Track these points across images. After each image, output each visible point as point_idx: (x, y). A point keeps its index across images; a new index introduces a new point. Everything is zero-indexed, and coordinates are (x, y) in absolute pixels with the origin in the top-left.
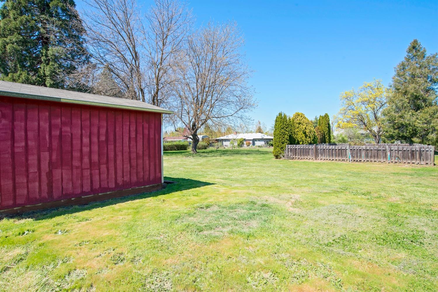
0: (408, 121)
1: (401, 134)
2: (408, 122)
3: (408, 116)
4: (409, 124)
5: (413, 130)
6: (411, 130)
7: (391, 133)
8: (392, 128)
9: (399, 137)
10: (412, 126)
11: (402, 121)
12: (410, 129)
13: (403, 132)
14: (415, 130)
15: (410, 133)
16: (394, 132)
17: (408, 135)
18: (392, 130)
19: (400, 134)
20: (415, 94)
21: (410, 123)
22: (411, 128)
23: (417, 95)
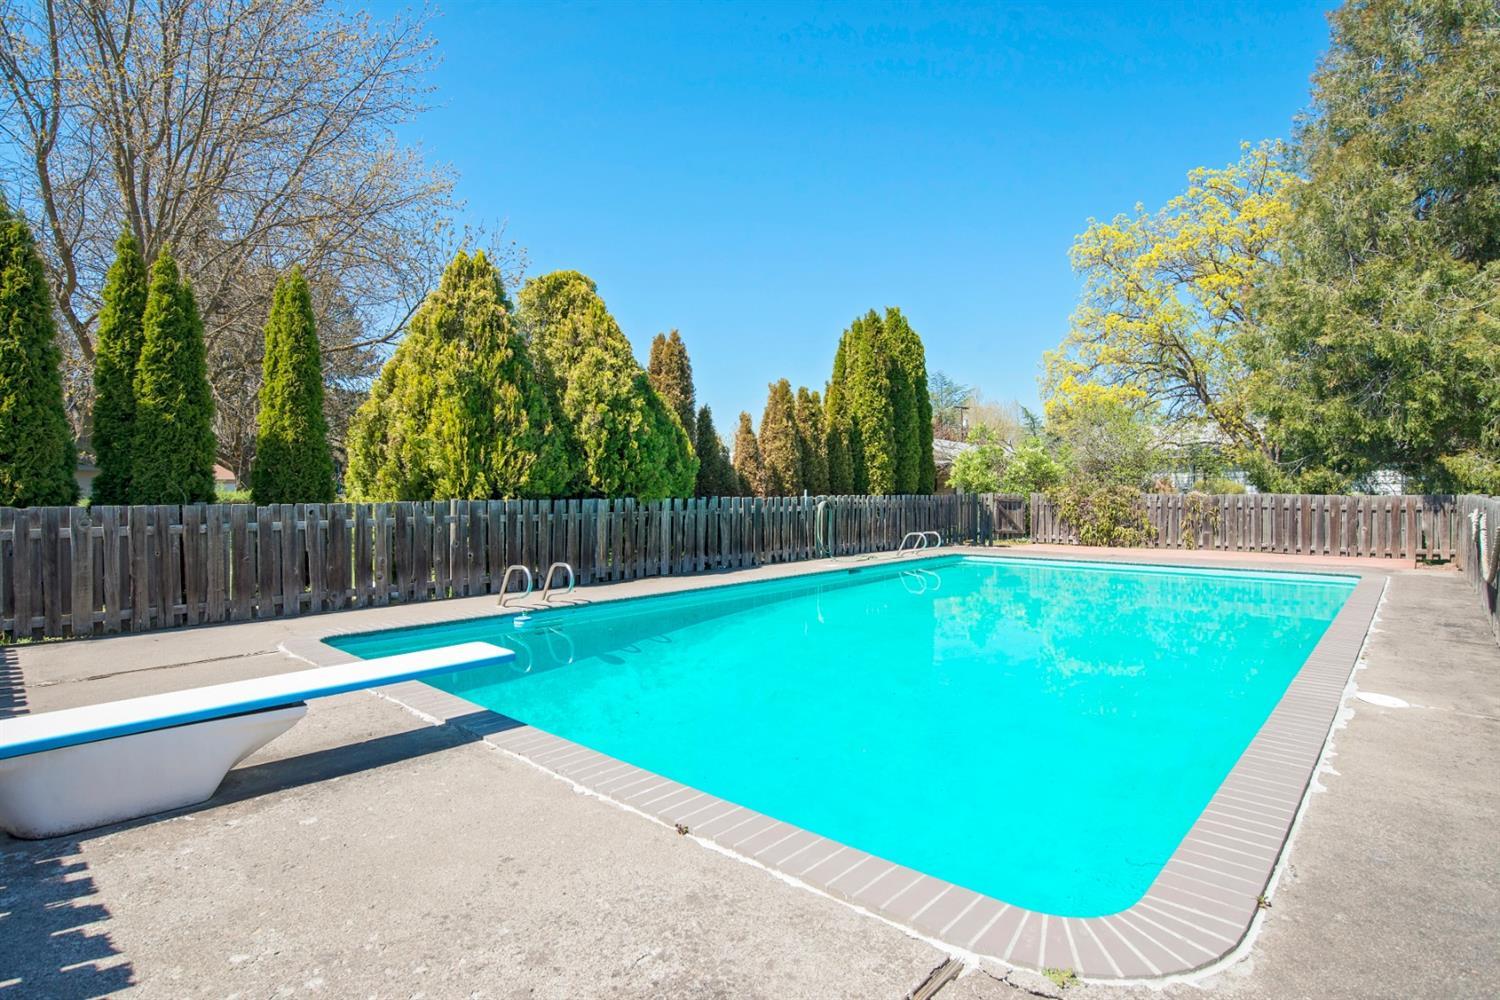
0: (1410, 329)
1: (1369, 427)
2: (1410, 340)
3: (1410, 294)
4: (1423, 352)
5: (1448, 393)
6: (1434, 397)
7: (1300, 425)
8: (1307, 393)
9: (1358, 447)
10: (1441, 367)
11: (1367, 331)
12: (1432, 386)
13: (1377, 411)
14: (1470, 397)
15: (1427, 415)
16: (1320, 419)
17: (1416, 435)
18: (1306, 403)
19: (1357, 431)
20: (1465, 137)
21: (1421, 345)
22: (1438, 377)
23: (1478, 147)
